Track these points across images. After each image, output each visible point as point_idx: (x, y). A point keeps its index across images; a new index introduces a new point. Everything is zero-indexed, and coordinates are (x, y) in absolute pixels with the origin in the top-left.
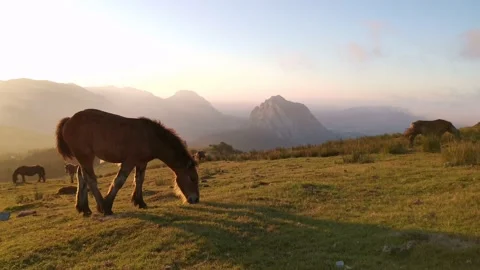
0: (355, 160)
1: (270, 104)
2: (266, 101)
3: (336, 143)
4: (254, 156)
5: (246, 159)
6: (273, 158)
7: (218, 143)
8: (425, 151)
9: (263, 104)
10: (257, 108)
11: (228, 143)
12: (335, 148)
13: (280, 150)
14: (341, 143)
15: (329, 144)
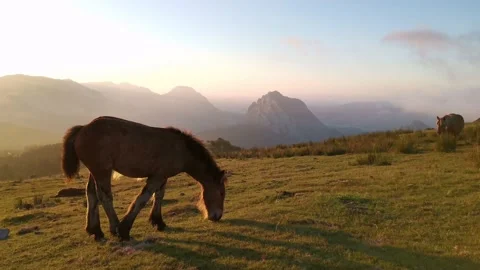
0: (371, 161)
1: (267, 100)
2: (263, 97)
3: (340, 140)
4: (255, 153)
5: (248, 157)
6: (276, 156)
7: (215, 139)
8: (439, 150)
9: (260, 100)
10: (254, 104)
11: (226, 139)
12: (341, 146)
13: (283, 148)
14: (344, 140)
15: (333, 141)
